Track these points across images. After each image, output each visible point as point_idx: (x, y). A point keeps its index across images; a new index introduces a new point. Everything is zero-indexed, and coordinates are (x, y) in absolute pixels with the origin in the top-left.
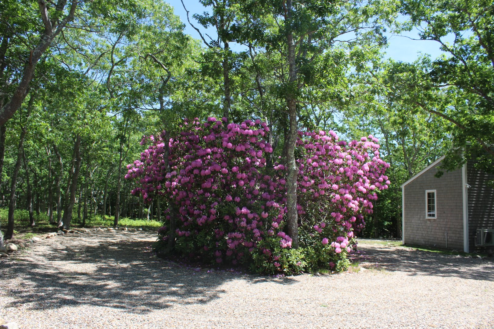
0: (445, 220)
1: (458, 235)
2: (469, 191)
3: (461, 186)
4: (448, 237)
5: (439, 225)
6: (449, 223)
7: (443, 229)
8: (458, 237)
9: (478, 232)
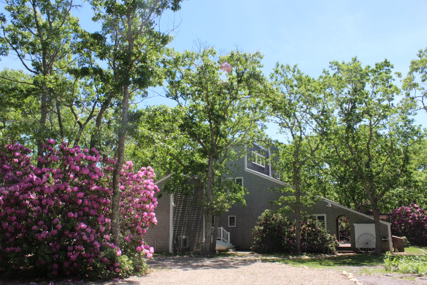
0: (155, 231)
1: (165, 242)
2: (175, 209)
3: (169, 205)
4: (157, 243)
5: (150, 235)
6: (158, 233)
7: (153, 237)
8: (165, 243)
9: (179, 239)
